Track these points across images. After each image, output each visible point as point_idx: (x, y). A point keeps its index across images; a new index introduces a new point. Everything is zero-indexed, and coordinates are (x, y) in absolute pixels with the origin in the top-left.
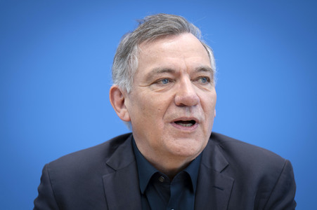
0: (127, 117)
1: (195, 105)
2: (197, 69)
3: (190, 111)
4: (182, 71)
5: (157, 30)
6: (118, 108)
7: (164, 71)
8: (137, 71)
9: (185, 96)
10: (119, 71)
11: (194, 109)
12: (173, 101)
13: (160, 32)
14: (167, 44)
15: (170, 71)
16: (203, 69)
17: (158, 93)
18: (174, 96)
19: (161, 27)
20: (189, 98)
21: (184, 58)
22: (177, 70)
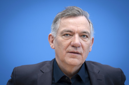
0: (53, 47)
1: (79, 47)
2: (82, 32)
3: (77, 49)
4: (76, 32)
5: (69, 13)
6: (51, 43)
7: (68, 31)
8: (58, 29)
9: (75, 43)
10: (53, 28)
11: (78, 48)
12: (70, 44)
13: (69, 15)
14: (71, 20)
15: (70, 32)
16: (85, 32)
17: (65, 40)
18: (71, 42)
19: (70, 13)
20: (76, 44)
21: (78, 27)
22: (73, 31)
